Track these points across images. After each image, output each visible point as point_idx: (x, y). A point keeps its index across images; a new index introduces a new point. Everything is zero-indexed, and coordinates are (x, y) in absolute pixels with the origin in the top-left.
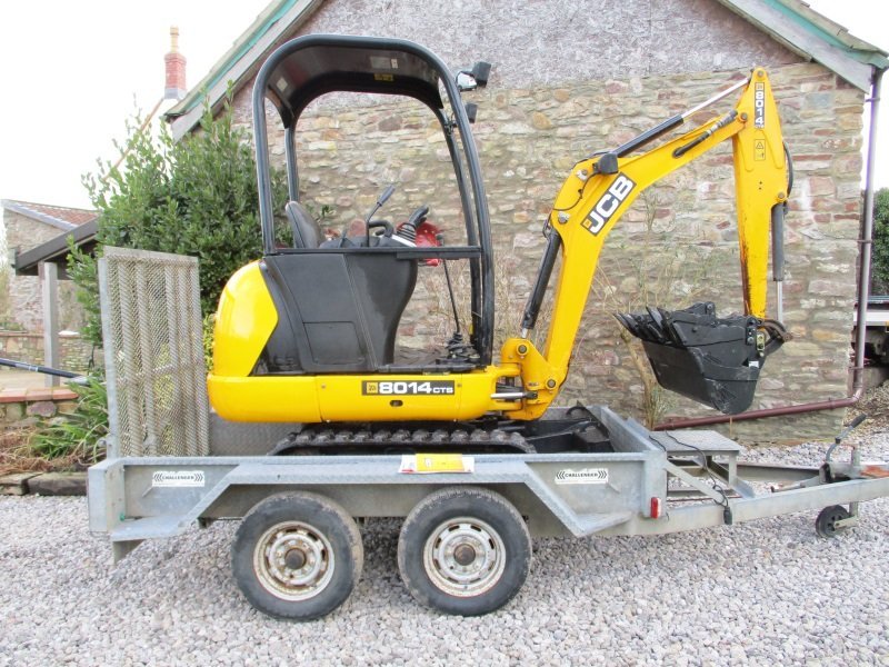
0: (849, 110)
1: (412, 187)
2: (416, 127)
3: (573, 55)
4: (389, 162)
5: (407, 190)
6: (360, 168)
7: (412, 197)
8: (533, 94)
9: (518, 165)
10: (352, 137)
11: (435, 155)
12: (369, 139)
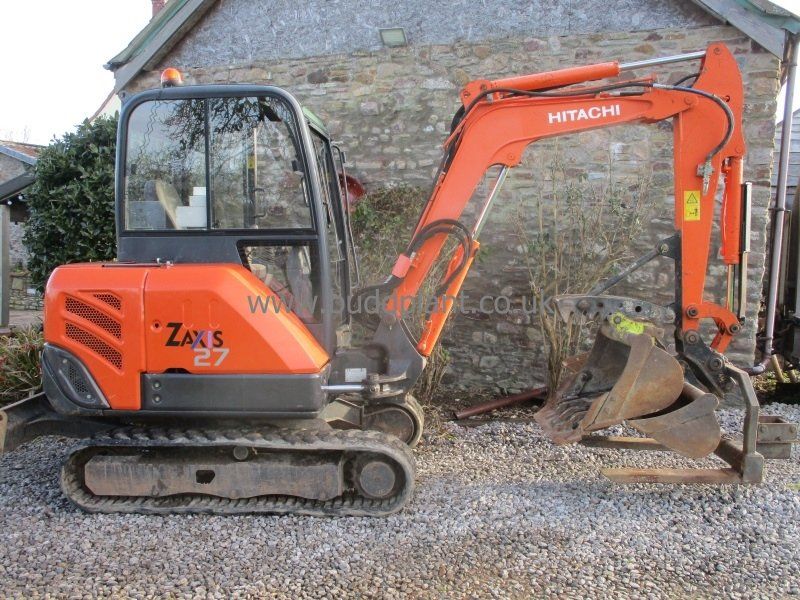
0: (764, 74)
2: (343, 80)
3: (496, 12)
8: (453, 49)
9: (438, 121)
11: (359, 108)
12: (299, 91)
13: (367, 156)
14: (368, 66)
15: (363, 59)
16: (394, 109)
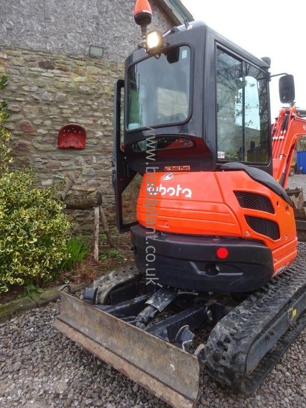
1: (64, 105)
2: (65, 70)
4: (49, 88)
5: (60, 106)
6: (26, 88)
7: (65, 111)
10: (18, 67)
11: (79, 89)
12: (32, 71)
13: (85, 116)
14: (81, 66)
15: (76, 61)
16: (100, 92)
